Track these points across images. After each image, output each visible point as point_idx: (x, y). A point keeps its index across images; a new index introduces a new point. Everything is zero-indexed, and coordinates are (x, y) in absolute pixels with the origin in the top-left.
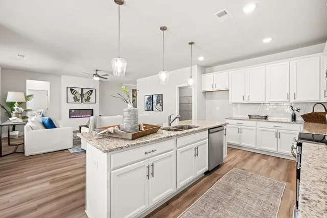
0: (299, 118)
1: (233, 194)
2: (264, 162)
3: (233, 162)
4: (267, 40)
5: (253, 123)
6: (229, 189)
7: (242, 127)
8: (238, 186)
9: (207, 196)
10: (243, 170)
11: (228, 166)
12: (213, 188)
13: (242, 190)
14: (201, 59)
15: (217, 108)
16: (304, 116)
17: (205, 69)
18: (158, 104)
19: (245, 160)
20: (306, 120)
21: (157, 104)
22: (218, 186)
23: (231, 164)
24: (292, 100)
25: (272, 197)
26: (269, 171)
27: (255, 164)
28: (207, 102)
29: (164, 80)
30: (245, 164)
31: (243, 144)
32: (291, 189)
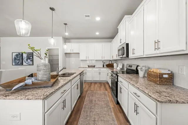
0: (105, 66)
1: (94, 102)
2: (96, 85)
3: (86, 89)
4: (97, 33)
5: (90, 69)
6: (91, 101)
7: (86, 71)
8: (94, 98)
9: (85, 108)
10: (92, 91)
11: (85, 91)
12: (85, 103)
13: (96, 99)
14: (67, 34)
15: (73, 63)
16: (106, 65)
17: (66, 40)
18: (29, 60)
19: (90, 86)
20: (107, 67)
21: (27, 60)
22: (86, 101)
23: (86, 90)
24: (103, 59)
25: (106, 98)
26: (100, 88)
27: (94, 87)
28: (67, 59)
29: (52, 44)
30: (91, 88)
31: (87, 79)
32: (109, 93)
